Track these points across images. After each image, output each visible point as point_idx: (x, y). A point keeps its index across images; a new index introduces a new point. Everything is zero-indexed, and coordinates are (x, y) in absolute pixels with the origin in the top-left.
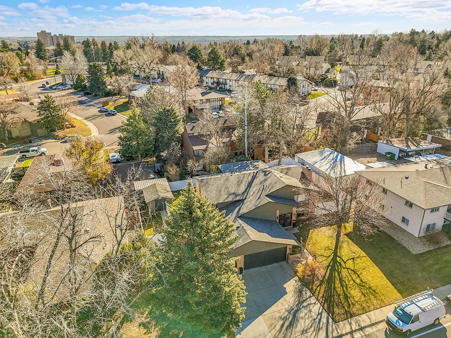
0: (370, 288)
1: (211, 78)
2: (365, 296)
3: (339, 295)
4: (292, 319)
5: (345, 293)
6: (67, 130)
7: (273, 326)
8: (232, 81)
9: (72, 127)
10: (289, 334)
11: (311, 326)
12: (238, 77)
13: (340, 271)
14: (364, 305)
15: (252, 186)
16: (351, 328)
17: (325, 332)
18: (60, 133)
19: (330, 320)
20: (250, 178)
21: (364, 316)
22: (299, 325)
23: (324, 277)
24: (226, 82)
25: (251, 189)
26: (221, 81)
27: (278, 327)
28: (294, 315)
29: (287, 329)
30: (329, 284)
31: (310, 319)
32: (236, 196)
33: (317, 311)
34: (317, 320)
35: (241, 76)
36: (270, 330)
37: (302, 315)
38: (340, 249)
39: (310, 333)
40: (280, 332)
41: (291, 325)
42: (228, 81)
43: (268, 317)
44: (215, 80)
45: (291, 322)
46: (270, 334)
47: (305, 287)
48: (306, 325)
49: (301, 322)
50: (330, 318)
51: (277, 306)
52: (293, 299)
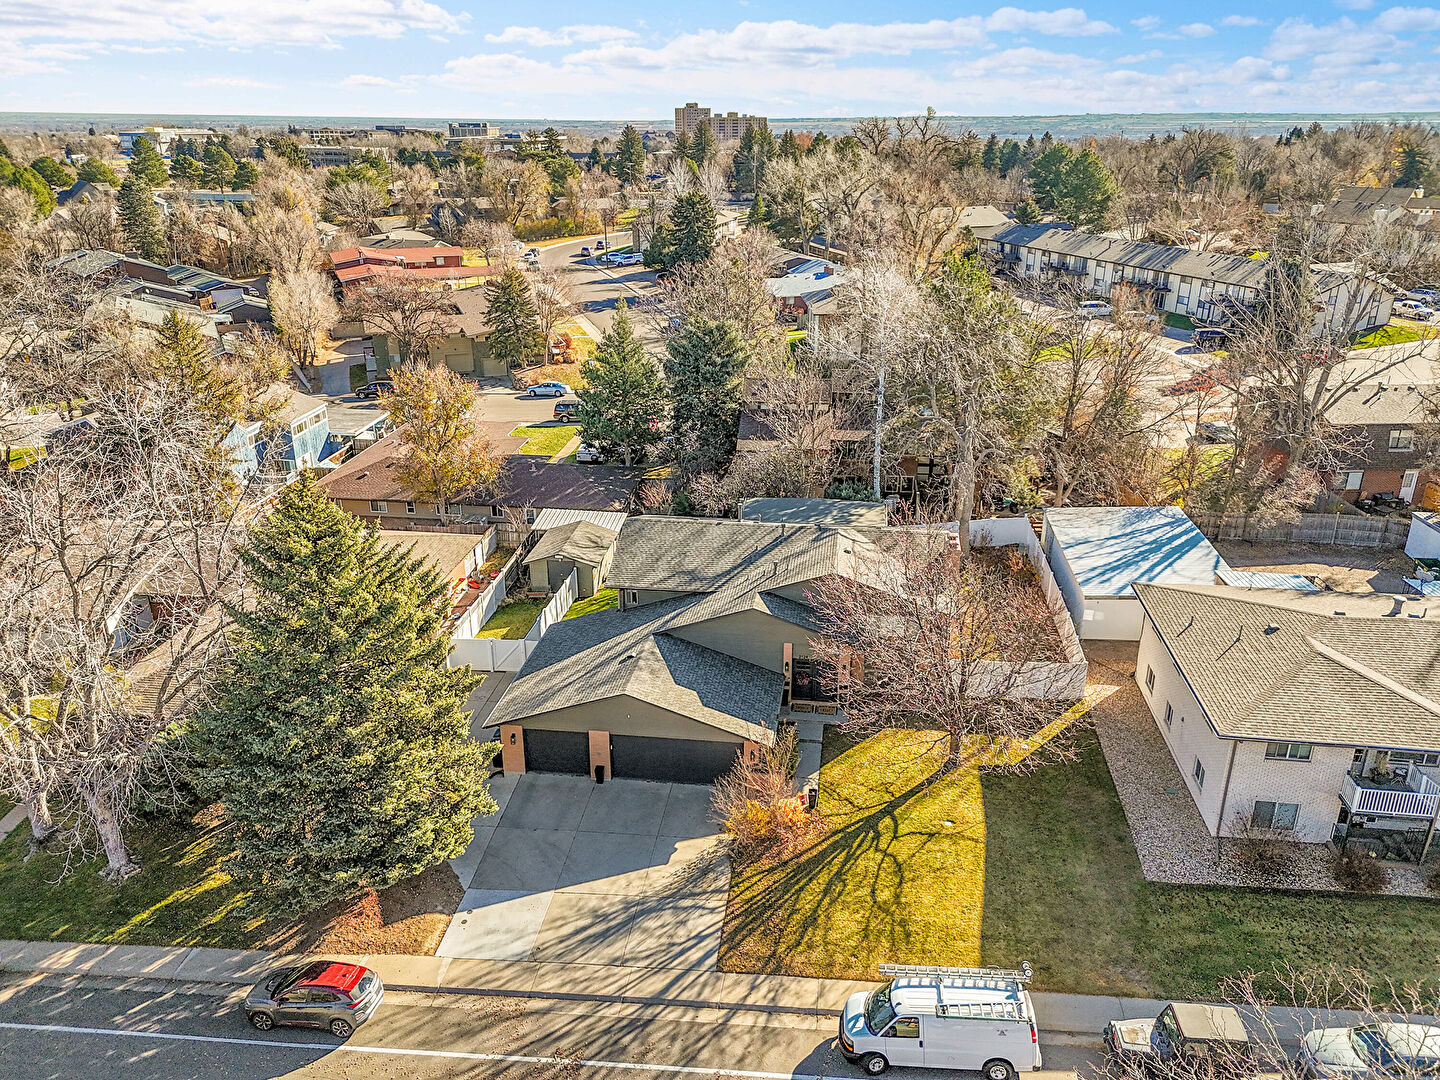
0: (903, 923)
1: (1044, 251)
2: (866, 937)
3: (795, 911)
4: (618, 924)
5: (815, 911)
6: (549, 369)
7: (559, 923)
8: (1103, 264)
9: (564, 362)
10: (579, 954)
11: (647, 957)
12: (1126, 255)
13: (859, 852)
14: (839, 958)
15: (758, 563)
16: (746, 997)
17: (668, 981)
18: (528, 375)
19: (713, 959)
20: (768, 540)
21: (812, 985)
22: (619, 945)
23: (798, 856)
24: (1084, 267)
25: (747, 570)
26: (1072, 262)
27: (567, 930)
28: (634, 918)
29: (583, 941)
30: (794, 876)
31: (664, 940)
32: (694, 579)
33: (701, 929)
34: (677, 949)
35: (1139, 250)
36: (544, 928)
37: (651, 924)
38: (917, 801)
39: (628, 970)
40: (561, 942)
41: (603, 935)
42: (1091, 264)
43: (569, 900)
44: (1055, 258)
45: (608, 930)
46: (534, 937)
47: (728, 864)
48: (640, 949)
49: (635, 938)
50: (716, 955)
51: (614, 883)
52: (666, 881)
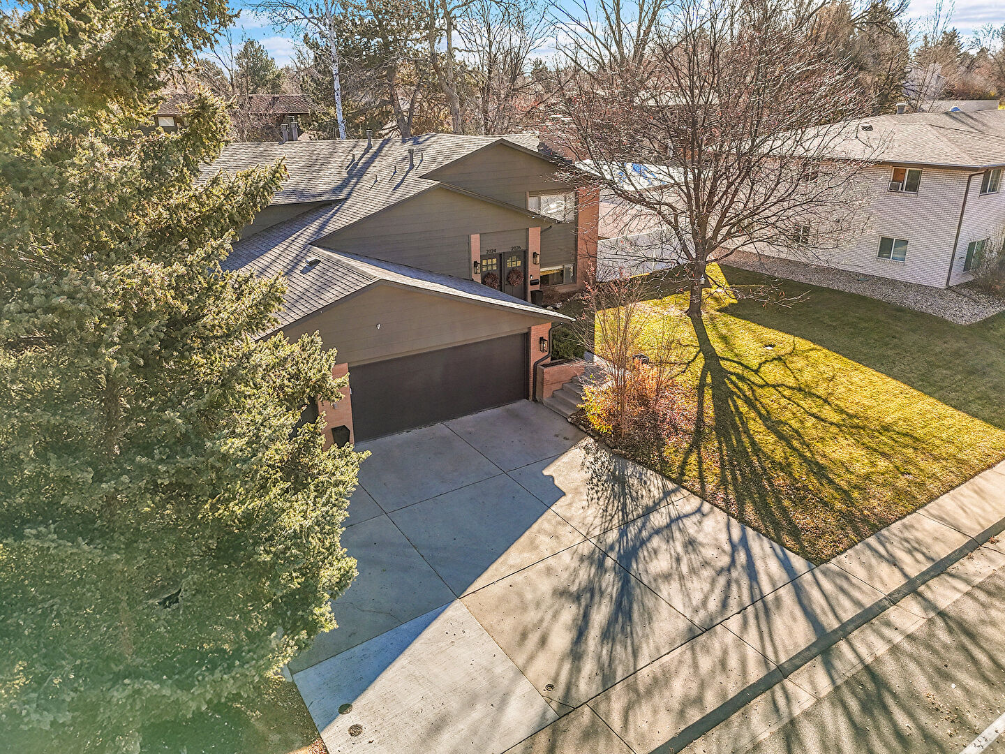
0: (884, 428)
5: (805, 459)
7: (534, 638)
13: (749, 394)
19: (798, 563)
20: (358, 153)
21: (927, 523)
22: (662, 610)
23: (700, 422)
27: (560, 640)
28: (625, 573)
29: (607, 638)
30: (728, 441)
31: (705, 573)
33: (723, 537)
34: (740, 573)
36: (521, 659)
37: (658, 565)
40: (578, 661)
43: (502, 599)
48: (698, 603)
49: (667, 591)
50: (790, 554)
